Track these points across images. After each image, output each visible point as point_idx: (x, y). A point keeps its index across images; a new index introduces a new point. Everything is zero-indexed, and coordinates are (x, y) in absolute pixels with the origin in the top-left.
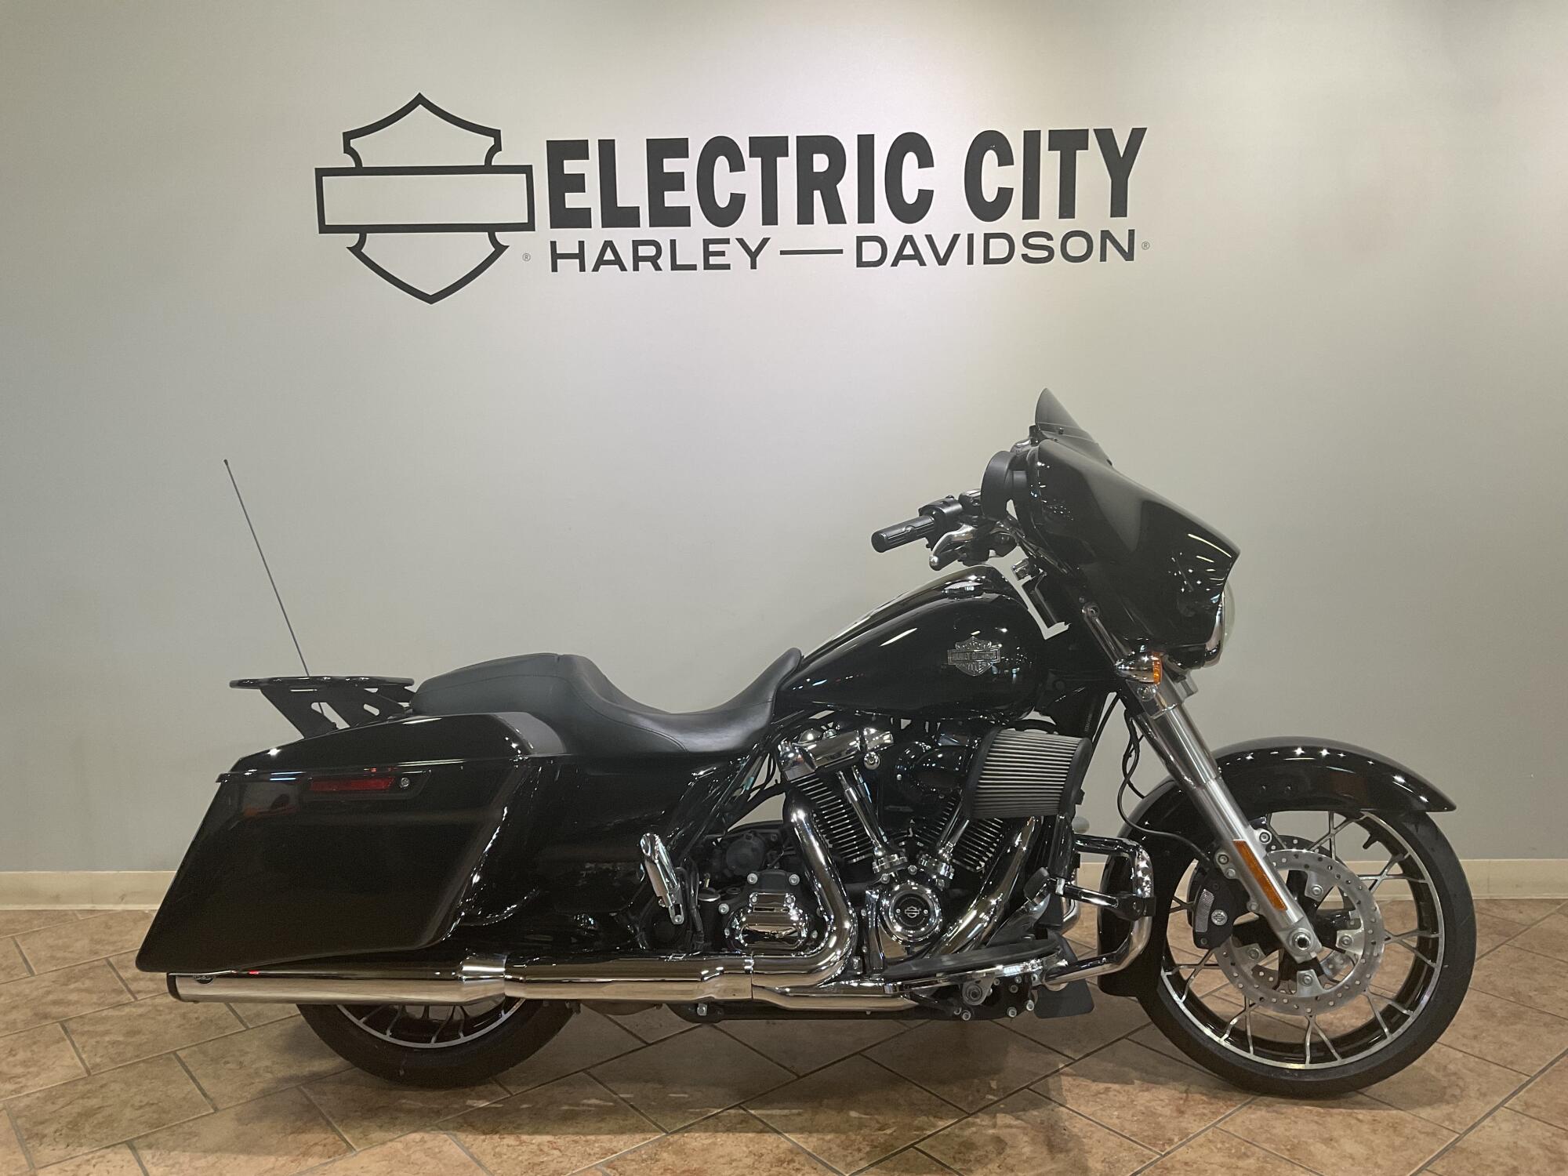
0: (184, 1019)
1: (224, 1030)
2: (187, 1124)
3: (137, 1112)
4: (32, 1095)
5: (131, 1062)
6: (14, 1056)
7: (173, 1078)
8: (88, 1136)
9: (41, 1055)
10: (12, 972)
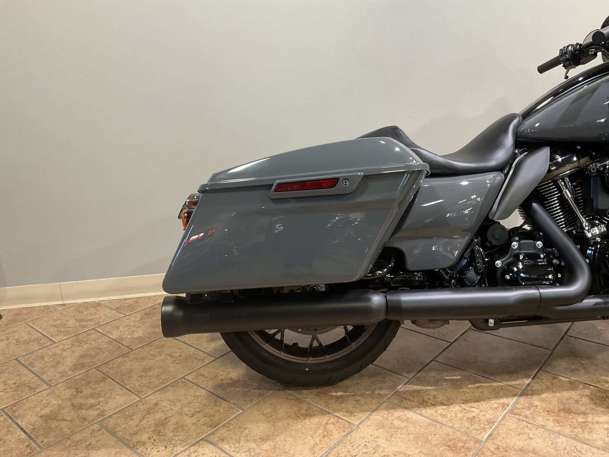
0: (173, 357)
1: (203, 361)
2: (232, 421)
3: (192, 418)
4: (113, 416)
5: (162, 387)
6: (81, 392)
7: (198, 394)
8: (174, 438)
9: (99, 389)
10: (40, 342)
